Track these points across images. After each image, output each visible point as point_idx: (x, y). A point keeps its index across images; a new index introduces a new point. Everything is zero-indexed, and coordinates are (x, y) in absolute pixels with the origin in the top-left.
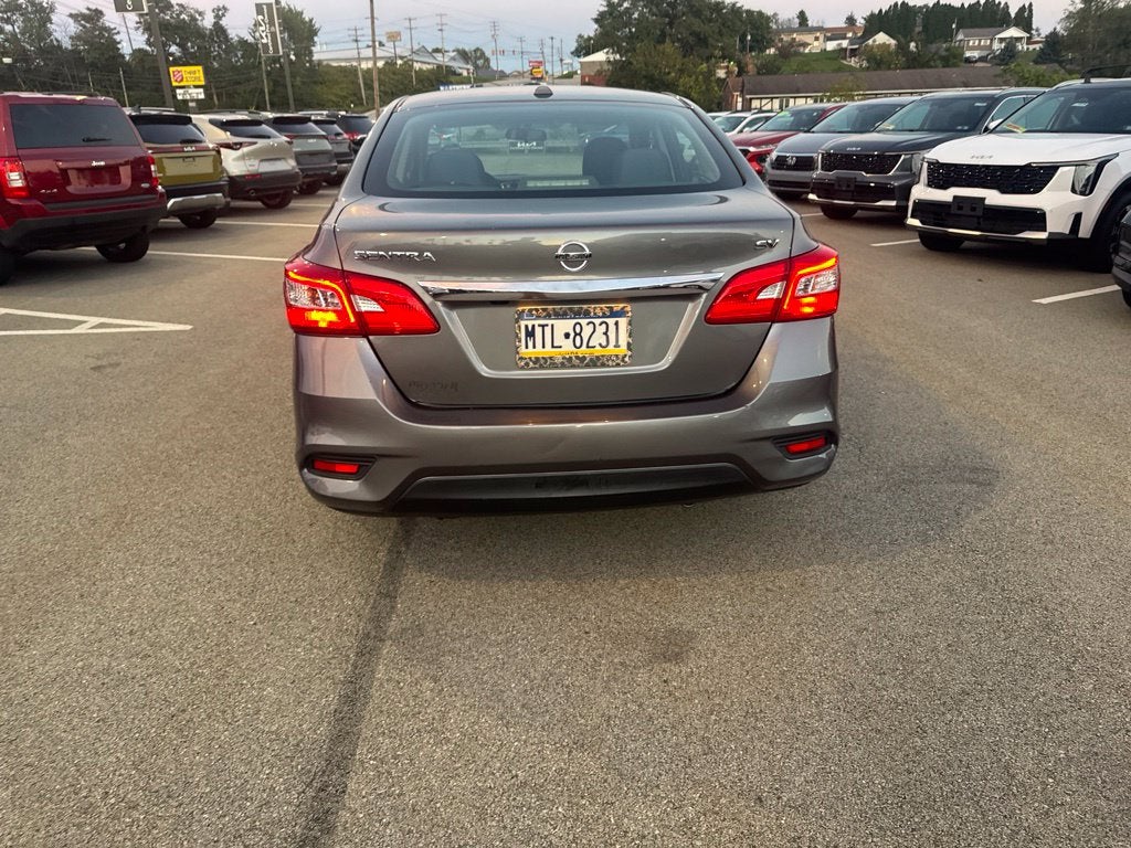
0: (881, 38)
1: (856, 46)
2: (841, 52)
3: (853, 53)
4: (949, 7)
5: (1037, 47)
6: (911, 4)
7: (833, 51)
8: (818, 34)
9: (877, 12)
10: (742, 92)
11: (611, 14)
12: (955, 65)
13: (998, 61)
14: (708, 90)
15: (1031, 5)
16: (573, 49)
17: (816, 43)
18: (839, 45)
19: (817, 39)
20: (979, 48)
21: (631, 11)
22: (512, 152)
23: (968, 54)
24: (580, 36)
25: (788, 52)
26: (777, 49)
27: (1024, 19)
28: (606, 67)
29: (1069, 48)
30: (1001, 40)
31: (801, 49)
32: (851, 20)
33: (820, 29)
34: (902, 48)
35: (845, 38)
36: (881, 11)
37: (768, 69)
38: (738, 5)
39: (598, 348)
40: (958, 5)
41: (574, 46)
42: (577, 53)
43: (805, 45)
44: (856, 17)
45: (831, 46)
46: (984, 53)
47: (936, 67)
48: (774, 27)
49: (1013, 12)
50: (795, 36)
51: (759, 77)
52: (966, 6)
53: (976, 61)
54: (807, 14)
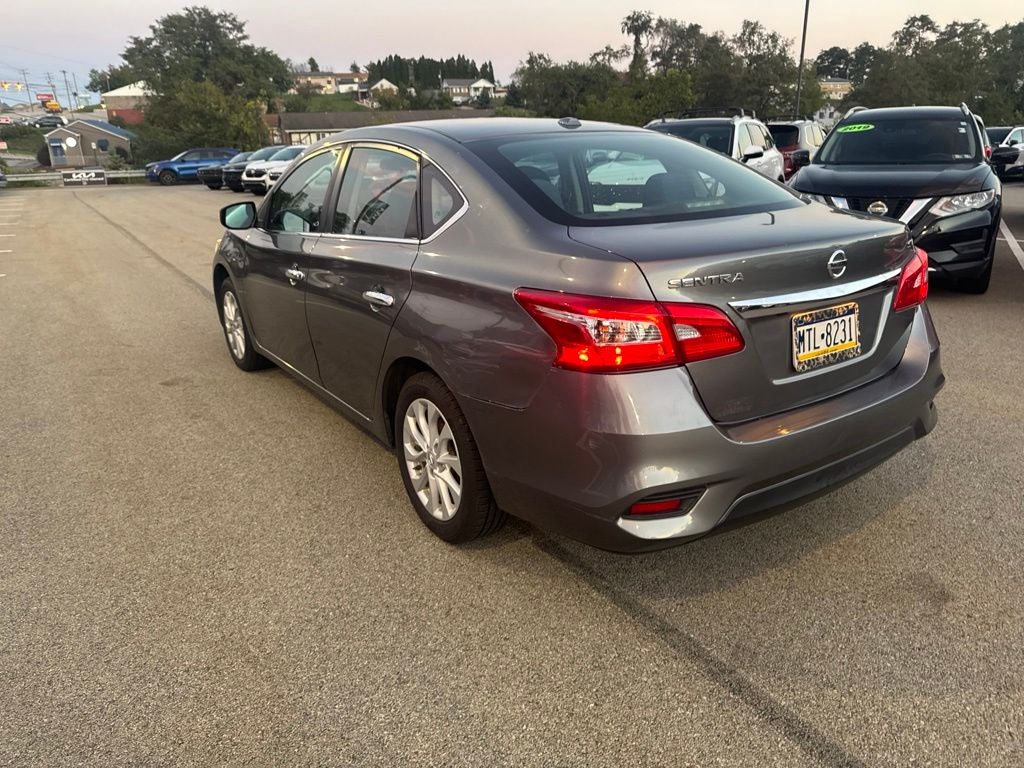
0: (385, 84)
1: (365, 90)
2: (354, 94)
3: (364, 95)
4: (431, 62)
5: (503, 95)
6: (402, 57)
7: (347, 94)
8: (330, 79)
9: (376, 63)
10: (279, 126)
11: (140, 51)
12: (448, 108)
13: (477, 105)
14: (258, 125)
15: (490, 63)
16: (88, 84)
17: (329, 87)
18: (351, 88)
19: (329, 82)
20: (460, 94)
21: (162, 50)
22: (66, 184)
23: (455, 99)
24: (93, 71)
25: (308, 92)
26: (298, 90)
27: (487, 73)
28: (145, 102)
29: (525, 97)
30: (476, 89)
31: (317, 91)
32: (355, 68)
33: (330, 74)
34: (402, 92)
35: (354, 83)
36: (379, 62)
37: (294, 107)
38: (268, 50)
39: (840, 344)
40: (439, 60)
41: (88, 81)
42: (92, 87)
43: (321, 87)
44: (358, 65)
45: (344, 89)
46: (465, 99)
47: (434, 109)
48: (290, 70)
49: (479, 67)
50: (309, 79)
51: (289, 114)
52: (445, 61)
53: (460, 105)
54: (317, 61)
